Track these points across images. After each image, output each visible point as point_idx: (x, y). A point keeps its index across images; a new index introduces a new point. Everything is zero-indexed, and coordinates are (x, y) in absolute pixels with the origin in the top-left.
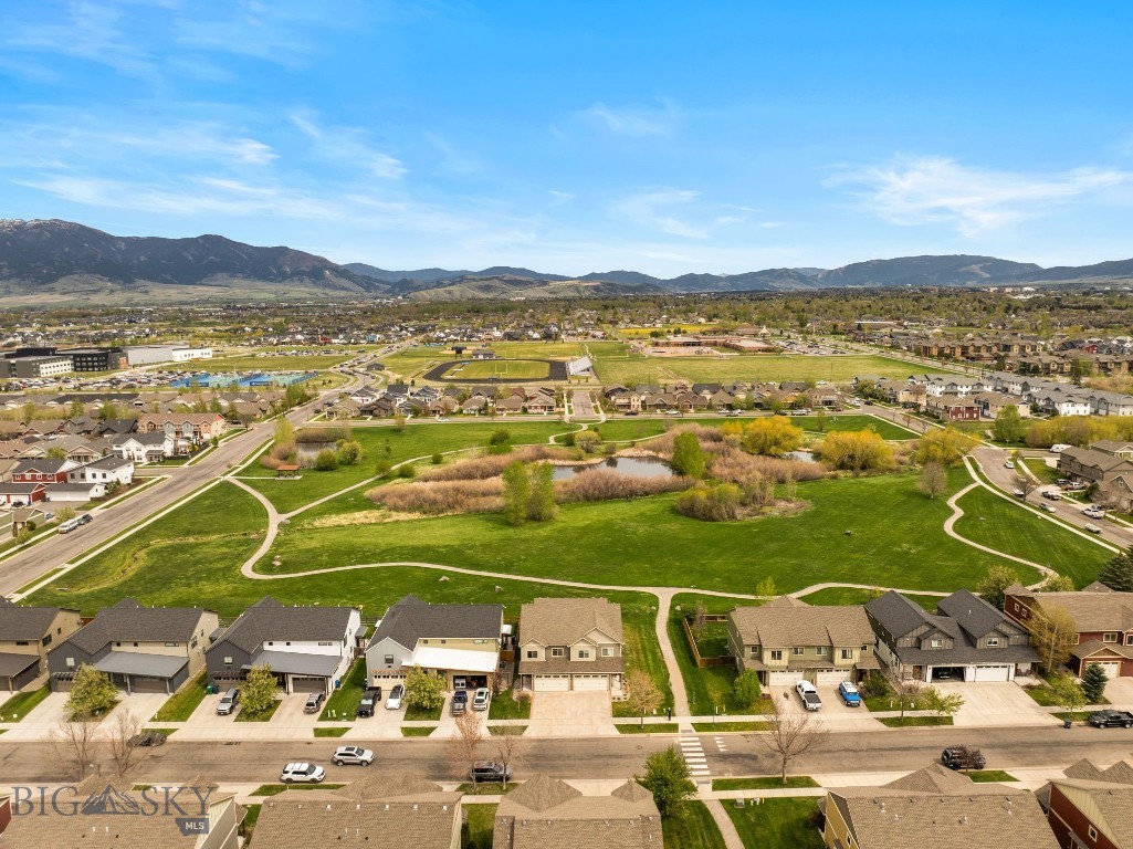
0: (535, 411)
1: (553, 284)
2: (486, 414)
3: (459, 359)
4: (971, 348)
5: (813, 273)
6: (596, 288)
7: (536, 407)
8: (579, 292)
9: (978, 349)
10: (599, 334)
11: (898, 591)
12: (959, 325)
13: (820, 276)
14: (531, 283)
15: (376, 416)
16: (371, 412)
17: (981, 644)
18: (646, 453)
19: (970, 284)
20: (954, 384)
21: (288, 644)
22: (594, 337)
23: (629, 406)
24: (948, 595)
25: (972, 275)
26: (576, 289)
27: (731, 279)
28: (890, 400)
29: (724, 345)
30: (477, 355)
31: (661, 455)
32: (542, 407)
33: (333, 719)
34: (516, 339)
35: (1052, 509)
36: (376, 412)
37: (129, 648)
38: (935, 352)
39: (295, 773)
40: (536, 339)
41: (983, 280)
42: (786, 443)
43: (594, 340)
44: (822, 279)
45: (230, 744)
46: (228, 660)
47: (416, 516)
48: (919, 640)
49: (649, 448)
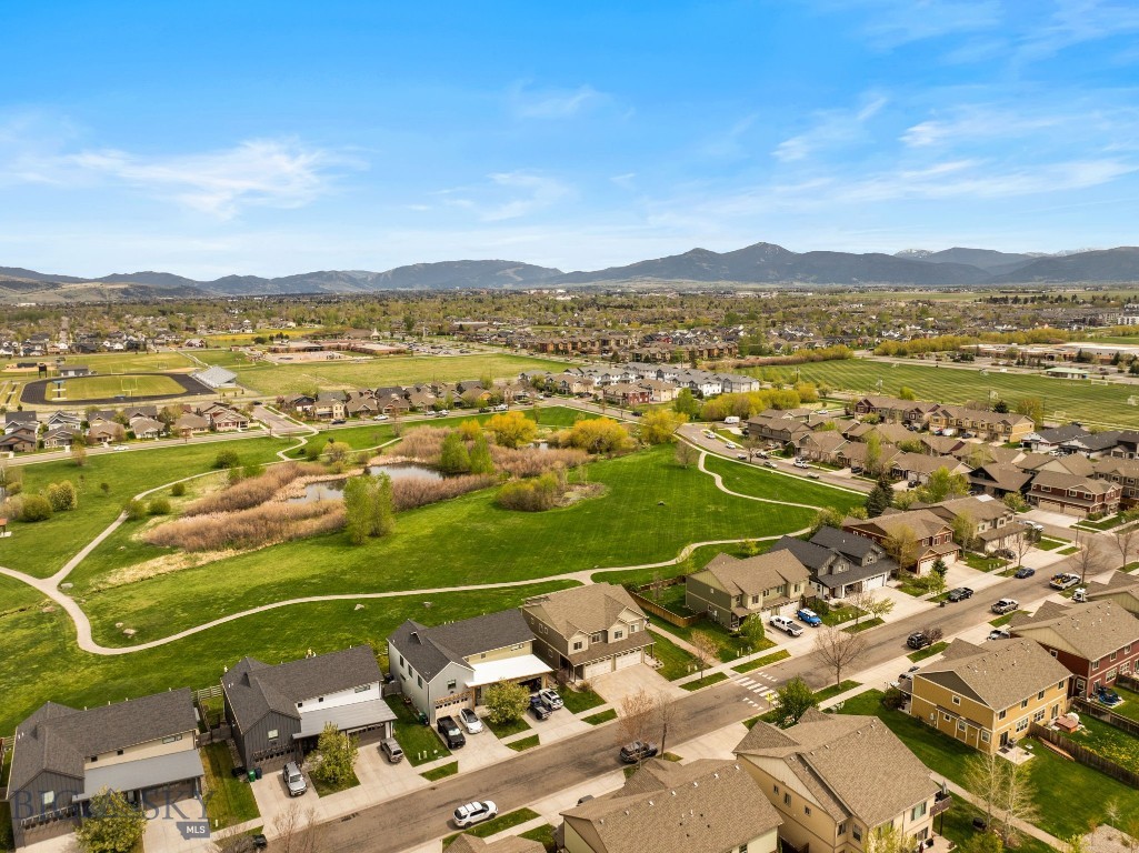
0: (227, 429)
1: (67, 287)
2: (168, 437)
3: (44, 378)
4: (580, 344)
5: (361, 276)
6: (125, 292)
7: (227, 424)
8: (104, 296)
9: (584, 344)
10: (196, 341)
11: (791, 535)
12: (539, 324)
13: (370, 279)
14: (36, 285)
15: (18, 452)
16: (11, 448)
17: (865, 562)
18: (399, 459)
19: (508, 286)
20: (607, 375)
21: (321, 700)
22: (190, 345)
23: (331, 415)
24: (780, 537)
25: (508, 279)
26: (100, 292)
27: (277, 281)
28: (565, 391)
29: (348, 349)
30: (66, 372)
31: (416, 460)
32: (234, 424)
33: (429, 760)
34: (94, 351)
35: (775, 465)
36: (19, 446)
37: (114, 759)
38: (551, 348)
39: (473, 814)
40: (118, 350)
41: (518, 283)
42: (525, 436)
43: (190, 349)
44: (371, 281)
45: (347, 818)
46: (273, 734)
47: (230, 553)
48: (831, 568)
49: (401, 454)
